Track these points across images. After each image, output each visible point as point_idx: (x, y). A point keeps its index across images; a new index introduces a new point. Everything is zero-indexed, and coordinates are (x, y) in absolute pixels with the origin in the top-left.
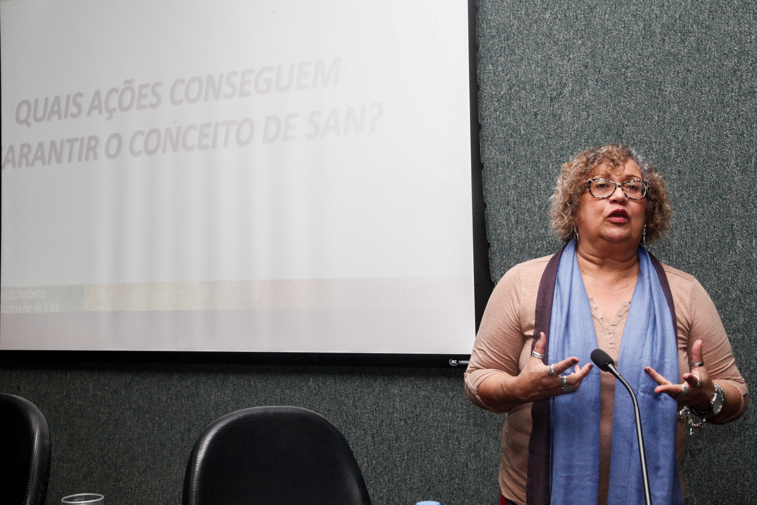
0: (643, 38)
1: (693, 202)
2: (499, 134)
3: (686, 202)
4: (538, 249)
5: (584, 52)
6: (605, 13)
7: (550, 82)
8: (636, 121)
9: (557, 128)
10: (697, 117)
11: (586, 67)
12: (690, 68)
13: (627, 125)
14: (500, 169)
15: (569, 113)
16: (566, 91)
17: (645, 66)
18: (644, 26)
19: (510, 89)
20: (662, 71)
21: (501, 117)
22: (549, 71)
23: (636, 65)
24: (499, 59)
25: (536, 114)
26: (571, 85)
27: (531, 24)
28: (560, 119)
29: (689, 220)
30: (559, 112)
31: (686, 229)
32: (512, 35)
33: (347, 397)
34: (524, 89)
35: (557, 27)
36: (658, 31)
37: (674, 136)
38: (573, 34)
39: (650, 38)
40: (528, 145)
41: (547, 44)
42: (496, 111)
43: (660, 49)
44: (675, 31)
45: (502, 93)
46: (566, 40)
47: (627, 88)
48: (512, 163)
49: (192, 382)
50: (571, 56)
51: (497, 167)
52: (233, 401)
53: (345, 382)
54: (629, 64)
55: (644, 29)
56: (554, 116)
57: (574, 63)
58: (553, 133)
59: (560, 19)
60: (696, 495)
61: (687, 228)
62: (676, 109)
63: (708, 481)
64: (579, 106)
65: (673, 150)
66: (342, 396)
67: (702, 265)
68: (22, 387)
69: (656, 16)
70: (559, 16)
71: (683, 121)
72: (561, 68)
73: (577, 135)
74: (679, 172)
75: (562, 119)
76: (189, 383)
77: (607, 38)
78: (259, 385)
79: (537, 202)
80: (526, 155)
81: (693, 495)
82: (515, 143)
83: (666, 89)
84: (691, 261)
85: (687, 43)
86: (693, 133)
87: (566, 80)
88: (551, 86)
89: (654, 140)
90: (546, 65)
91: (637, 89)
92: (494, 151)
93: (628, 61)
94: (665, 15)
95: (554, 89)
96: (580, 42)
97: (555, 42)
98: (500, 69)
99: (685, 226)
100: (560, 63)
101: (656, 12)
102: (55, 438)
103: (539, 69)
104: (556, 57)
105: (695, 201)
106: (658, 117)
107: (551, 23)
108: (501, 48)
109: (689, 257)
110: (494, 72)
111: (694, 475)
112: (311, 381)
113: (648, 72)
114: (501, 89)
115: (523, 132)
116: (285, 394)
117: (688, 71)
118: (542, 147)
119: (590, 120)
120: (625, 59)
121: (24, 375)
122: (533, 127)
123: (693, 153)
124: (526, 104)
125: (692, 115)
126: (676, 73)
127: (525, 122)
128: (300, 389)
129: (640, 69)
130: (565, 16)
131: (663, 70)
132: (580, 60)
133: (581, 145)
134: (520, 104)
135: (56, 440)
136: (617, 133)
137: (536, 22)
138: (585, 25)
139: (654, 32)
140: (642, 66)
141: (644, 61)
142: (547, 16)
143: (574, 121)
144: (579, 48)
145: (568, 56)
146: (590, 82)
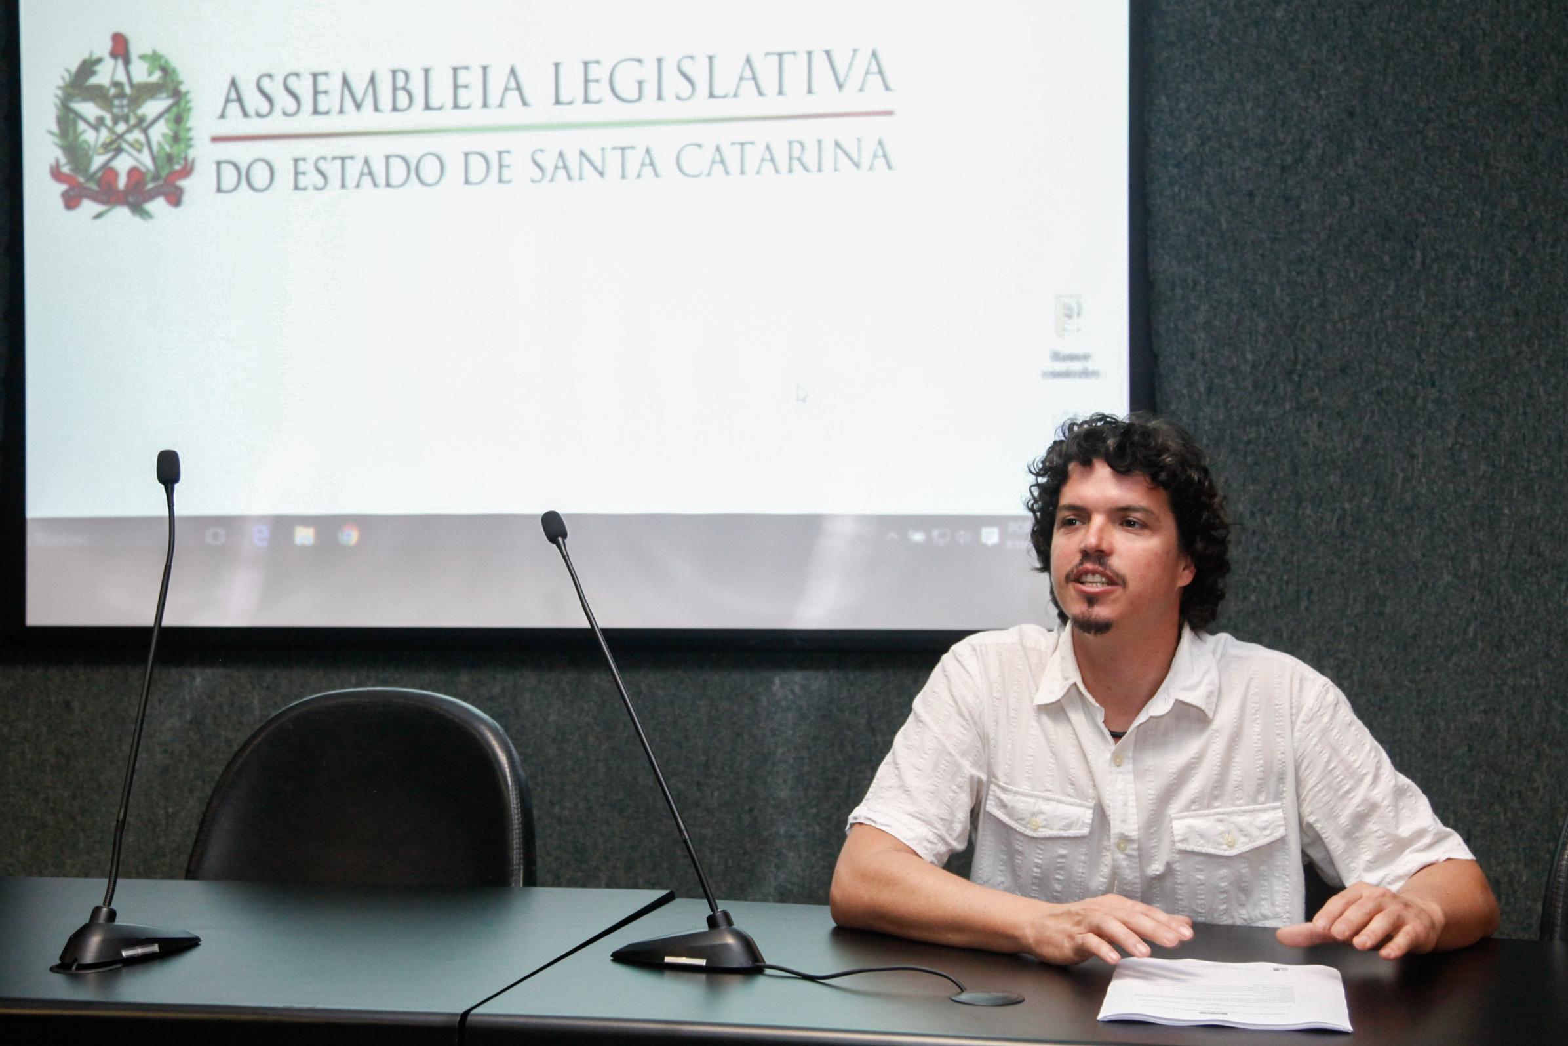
0: (1460, 70)
1: (1538, 367)
2: (1177, 227)
3: (1527, 365)
4: (1249, 442)
5: (1348, 86)
6: (1390, 19)
7: (1281, 136)
8: (1440, 219)
9: (1292, 223)
10: (1552, 218)
11: (1351, 115)
12: (1542, 131)
13: (1424, 225)
14: (1179, 291)
15: (1316, 197)
16: (1312, 155)
17: (1461, 121)
18: (1462, 48)
19: (1203, 144)
20: (1491, 132)
21: (1183, 195)
22: (1279, 116)
23: (1445, 118)
24: (1182, 86)
25: (1251, 195)
26: (1320, 145)
27: (1246, 26)
28: (1298, 206)
29: (1530, 397)
30: (1297, 192)
31: (1525, 413)
32: (1209, 45)
33: (856, 712)
34: (1230, 146)
35: (1297, 37)
36: (1485, 59)
37: (1510, 249)
38: (1328, 52)
39: (1472, 71)
40: (1235, 251)
41: (1277, 67)
42: (1171, 183)
43: (1490, 92)
44: (1517, 63)
45: (1186, 151)
46: (1314, 62)
47: (1426, 159)
48: (1203, 282)
49: (503, 690)
50: (1323, 92)
51: (1173, 289)
52: (599, 725)
53: (851, 684)
54: (1432, 115)
55: (1462, 54)
56: (1287, 199)
57: (1328, 106)
58: (1283, 231)
59: (1303, 24)
60: (1526, 865)
61: (1528, 410)
62: (1515, 201)
63: (1548, 841)
64: (1335, 184)
65: (1507, 273)
66: (842, 711)
67: (1550, 475)
68: (76, 705)
69: (1484, 32)
70: (1302, 17)
71: (1526, 223)
72: (1304, 114)
73: (1329, 237)
74: (1517, 313)
75: (1303, 207)
76: (496, 690)
77: (1391, 64)
78: (661, 693)
79: (1249, 356)
80: (1230, 269)
81: (1521, 866)
82: (1209, 245)
83: (1497, 164)
84: (1533, 468)
85: (1537, 86)
86: (1544, 245)
87: (1313, 135)
88: (1282, 144)
89: (1473, 253)
90: (1275, 104)
91: (1446, 161)
92: (1167, 258)
93: (1430, 109)
94: (1499, 33)
95: (1288, 151)
96: (1340, 68)
97: (1291, 64)
98: (1182, 105)
99: (1525, 406)
100: (1302, 104)
101: (1483, 24)
102: (166, 808)
103: (1260, 112)
104: (1293, 91)
105: (1543, 365)
106: (1482, 213)
107: (1284, 28)
108: (1187, 66)
109: (1529, 461)
110: (1171, 112)
111: (1524, 832)
112: (777, 681)
113: (1465, 132)
114: (1185, 144)
115: (1224, 226)
116: (717, 710)
117: (1539, 134)
118: (1263, 256)
119: (1356, 210)
120: (1424, 103)
121: (82, 678)
122: (1246, 218)
123: (1542, 280)
124: (1233, 175)
125: (1543, 213)
126: (1516, 139)
127: (1230, 208)
128: (751, 698)
129: (1451, 126)
130: (1313, 16)
131: (1494, 130)
132: (1340, 102)
133: (1336, 255)
134: (1220, 175)
135: (167, 813)
136: (1405, 238)
137: (1256, 23)
138: (1350, 38)
139: (1479, 62)
140: (1455, 121)
141: (1458, 111)
142: (1279, 15)
143: (1324, 211)
144: (1338, 80)
145: (1316, 91)
146: (1358, 143)
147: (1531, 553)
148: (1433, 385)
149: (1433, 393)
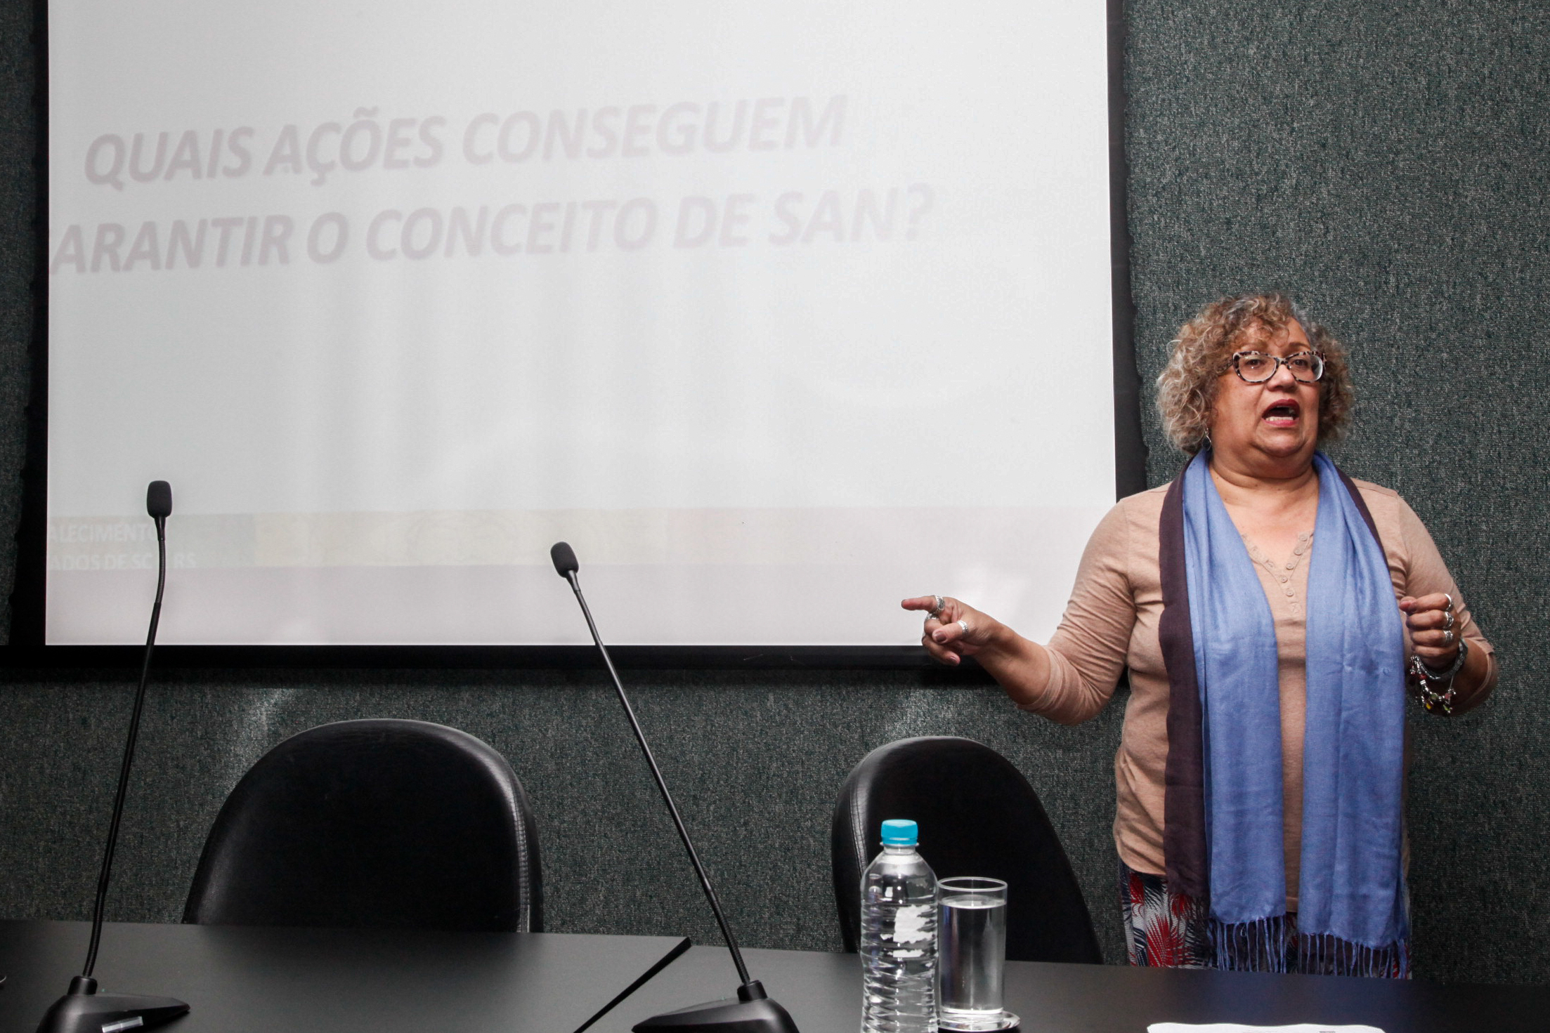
0: (1427, 104)
1: (1512, 387)
2: (1158, 255)
3: (1500, 386)
5: (1320, 119)
6: (1359, 56)
7: (1256, 168)
8: (1412, 245)
9: (1269, 250)
10: (1520, 244)
11: (1324, 146)
12: (1508, 161)
13: (1397, 251)
14: (1160, 315)
15: (1292, 224)
16: (1287, 184)
17: (1429, 152)
18: (1428, 84)
19: (1180, 174)
20: (1459, 162)
21: (1163, 224)
22: (1254, 147)
23: (1414, 148)
24: (1158, 119)
25: (1228, 222)
26: (1295, 176)
27: (1220, 63)
28: (1274, 233)
29: (1504, 416)
30: (1273, 220)
31: (1500, 432)
32: (1185, 80)
33: (849, 727)
34: (1207, 176)
35: (1269, 73)
36: (1452, 93)
37: (1480, 274)
38: (1299, 87)
39: (1439, 104)
40: (1214, 277)
41: (1251, 101)
42: (1151, 212)
43: (1457, 124)
44: (1483, 97)
45: (1164, 181)
46: (1287, 96)
47: (1397, 187)
48: (1184, 307)
50: (1295, 125)
51: (1155, 313)
52: (596, 740)
53: (844, 700)
54: (1402, 147)
55: (1429, 89)
56: (1264, 227)
57: (1302, 137)
58: (1260, 257)
59: (1274, 60)
60: (1511, 874)
61: (1502, 429)
62: (1484, 228)
63: (1532, 850)
64: (1309, 212)
65: (1479, 296)
66: (836, 727)
67: (1526, 491)
68: (93, 721)
69: (1449, 68)
70: (1274, 54)
71: (1495, 249)
72: (1278, 146)
73: (1305, 263)
74: (1489, 335)
75: (1279, 234)
76: (496, 707)
77: (1361, 98)
78: (657, 709)
80: (1210, 293)
81: (1506, 875)
82: (1188, 271)
83: (1466, 193)
84: (1508, 485)
85: (1502, 119)
86: (1513, 270)
87: (1287, 166)
88: (1257, 174)
89: (1444, 278)
90: (1249, 136)
91: (1416, 190)
92: (1148, 283)
93: (1400, 141)
94: (1465, 69)
95: (1263, 181)
96: (1312, 102)
97: (1265, 99)
98: (1159, 138)
99: (1499, 425)
100: (1276, 136)
101: (1449, 61)
102: (177, 821)
103: (1236, 144)
104: (1267, 124)
105: (1516, 385)
106: (1453, 239)
107: (1257, 64)
108: (1163, 100)
109: (1504, 478)
110: (1150, 144)
111: (1508, 841)
112: (771, 697)
113: (1434, 162)
114: (1163, 174)
115: (1203, 253)
116: (713, 725)
117: (1505, 165)
118: (1241, 281)
119: (1330, 238)
120: (1393, 136)
121: (98, 695)
122: (1223, 245)
123: (1512, 304)
124: (1211, 204)
125: (1512, 239)
126: (1483, 168)
127: (1208, 236)
128: (746, 713)
129: (1421, 157)
130: (1285, 54)
131: (1461, 160)
132: (1312, 134)
133: (1313, 281)
134: (1198, 203)
135: (178, 826)
136: (1379, 264)
137: (1230, 60)
138: (1321, 73)
139: (1446, 96)
140: (1424, 152)
141: (1427, 143)
142: (1251, 52)
143: (1300, 239)
144: (1310, 112)
145: (1290, 124)
146: (1330, 173)
147: (1508, 569)
148: (1410, 405)
149: (1410, 413)
